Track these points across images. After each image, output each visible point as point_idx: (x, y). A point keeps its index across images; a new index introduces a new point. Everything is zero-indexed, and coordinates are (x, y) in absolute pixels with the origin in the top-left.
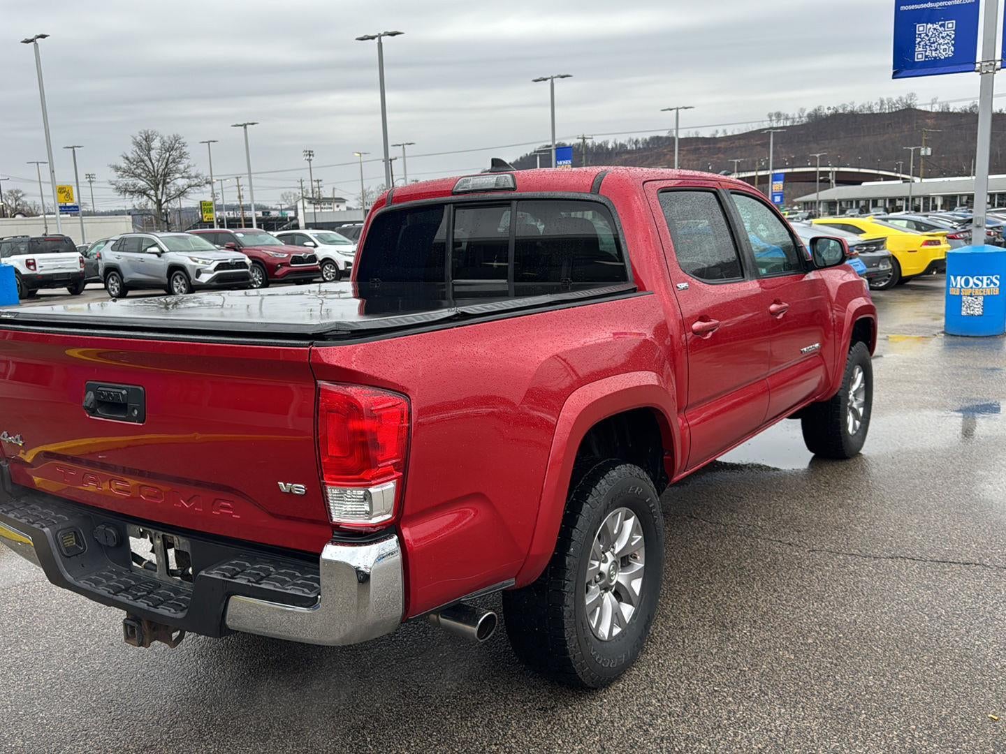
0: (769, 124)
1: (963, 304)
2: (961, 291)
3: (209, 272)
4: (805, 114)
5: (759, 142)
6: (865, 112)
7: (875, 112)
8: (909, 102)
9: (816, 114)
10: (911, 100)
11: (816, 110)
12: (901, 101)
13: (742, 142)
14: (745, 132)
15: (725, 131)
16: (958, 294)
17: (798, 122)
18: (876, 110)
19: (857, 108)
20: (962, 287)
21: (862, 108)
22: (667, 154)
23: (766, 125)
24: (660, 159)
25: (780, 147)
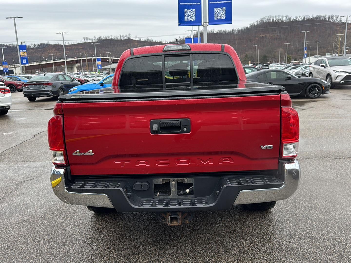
0: (84, 41)
4: (96, 39)
5: (81, 48)
6: (116, 39)
7: (119, 39)
8: (129, 37)
9: (100, 39)
10: (129, 36)
11: (99, 37)
12: (126, 36)
13: (75, 47)
14: (76, 43)
15: (68, 43)
17: (94, 41)
18: (119, 38)
19: (113, 38)
21: (114, 37)
22: (48, 50)
23: (83, 41)
24: (45, 52)
25: (89, 50)
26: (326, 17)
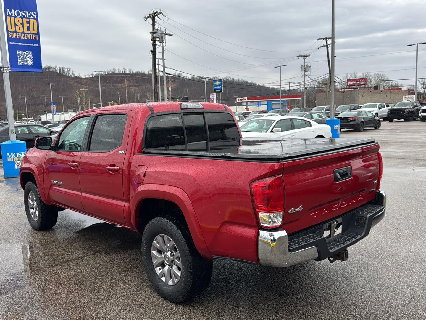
1: (16, 164)
2: (13, 159)
16: (12, 160)
20: (14, 158)
26: (56, 69)
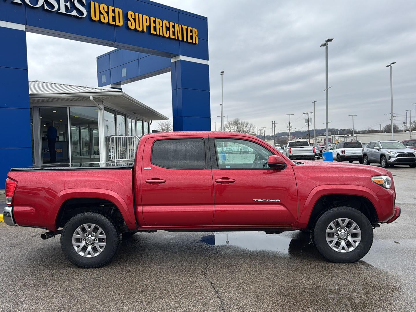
3: (394, 157)
